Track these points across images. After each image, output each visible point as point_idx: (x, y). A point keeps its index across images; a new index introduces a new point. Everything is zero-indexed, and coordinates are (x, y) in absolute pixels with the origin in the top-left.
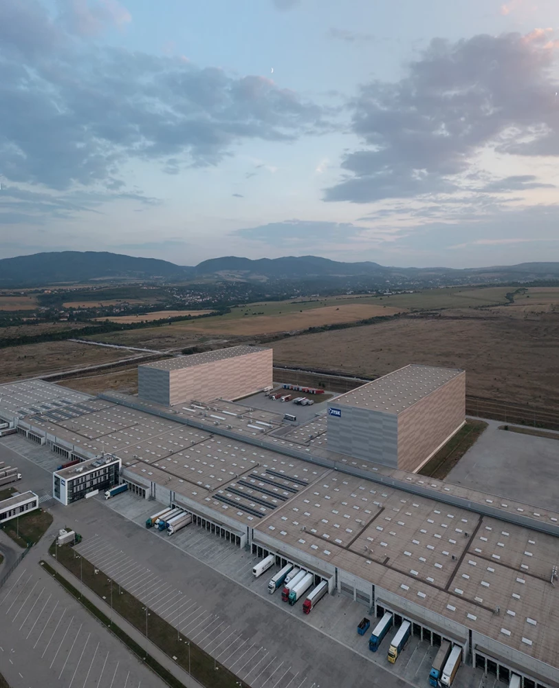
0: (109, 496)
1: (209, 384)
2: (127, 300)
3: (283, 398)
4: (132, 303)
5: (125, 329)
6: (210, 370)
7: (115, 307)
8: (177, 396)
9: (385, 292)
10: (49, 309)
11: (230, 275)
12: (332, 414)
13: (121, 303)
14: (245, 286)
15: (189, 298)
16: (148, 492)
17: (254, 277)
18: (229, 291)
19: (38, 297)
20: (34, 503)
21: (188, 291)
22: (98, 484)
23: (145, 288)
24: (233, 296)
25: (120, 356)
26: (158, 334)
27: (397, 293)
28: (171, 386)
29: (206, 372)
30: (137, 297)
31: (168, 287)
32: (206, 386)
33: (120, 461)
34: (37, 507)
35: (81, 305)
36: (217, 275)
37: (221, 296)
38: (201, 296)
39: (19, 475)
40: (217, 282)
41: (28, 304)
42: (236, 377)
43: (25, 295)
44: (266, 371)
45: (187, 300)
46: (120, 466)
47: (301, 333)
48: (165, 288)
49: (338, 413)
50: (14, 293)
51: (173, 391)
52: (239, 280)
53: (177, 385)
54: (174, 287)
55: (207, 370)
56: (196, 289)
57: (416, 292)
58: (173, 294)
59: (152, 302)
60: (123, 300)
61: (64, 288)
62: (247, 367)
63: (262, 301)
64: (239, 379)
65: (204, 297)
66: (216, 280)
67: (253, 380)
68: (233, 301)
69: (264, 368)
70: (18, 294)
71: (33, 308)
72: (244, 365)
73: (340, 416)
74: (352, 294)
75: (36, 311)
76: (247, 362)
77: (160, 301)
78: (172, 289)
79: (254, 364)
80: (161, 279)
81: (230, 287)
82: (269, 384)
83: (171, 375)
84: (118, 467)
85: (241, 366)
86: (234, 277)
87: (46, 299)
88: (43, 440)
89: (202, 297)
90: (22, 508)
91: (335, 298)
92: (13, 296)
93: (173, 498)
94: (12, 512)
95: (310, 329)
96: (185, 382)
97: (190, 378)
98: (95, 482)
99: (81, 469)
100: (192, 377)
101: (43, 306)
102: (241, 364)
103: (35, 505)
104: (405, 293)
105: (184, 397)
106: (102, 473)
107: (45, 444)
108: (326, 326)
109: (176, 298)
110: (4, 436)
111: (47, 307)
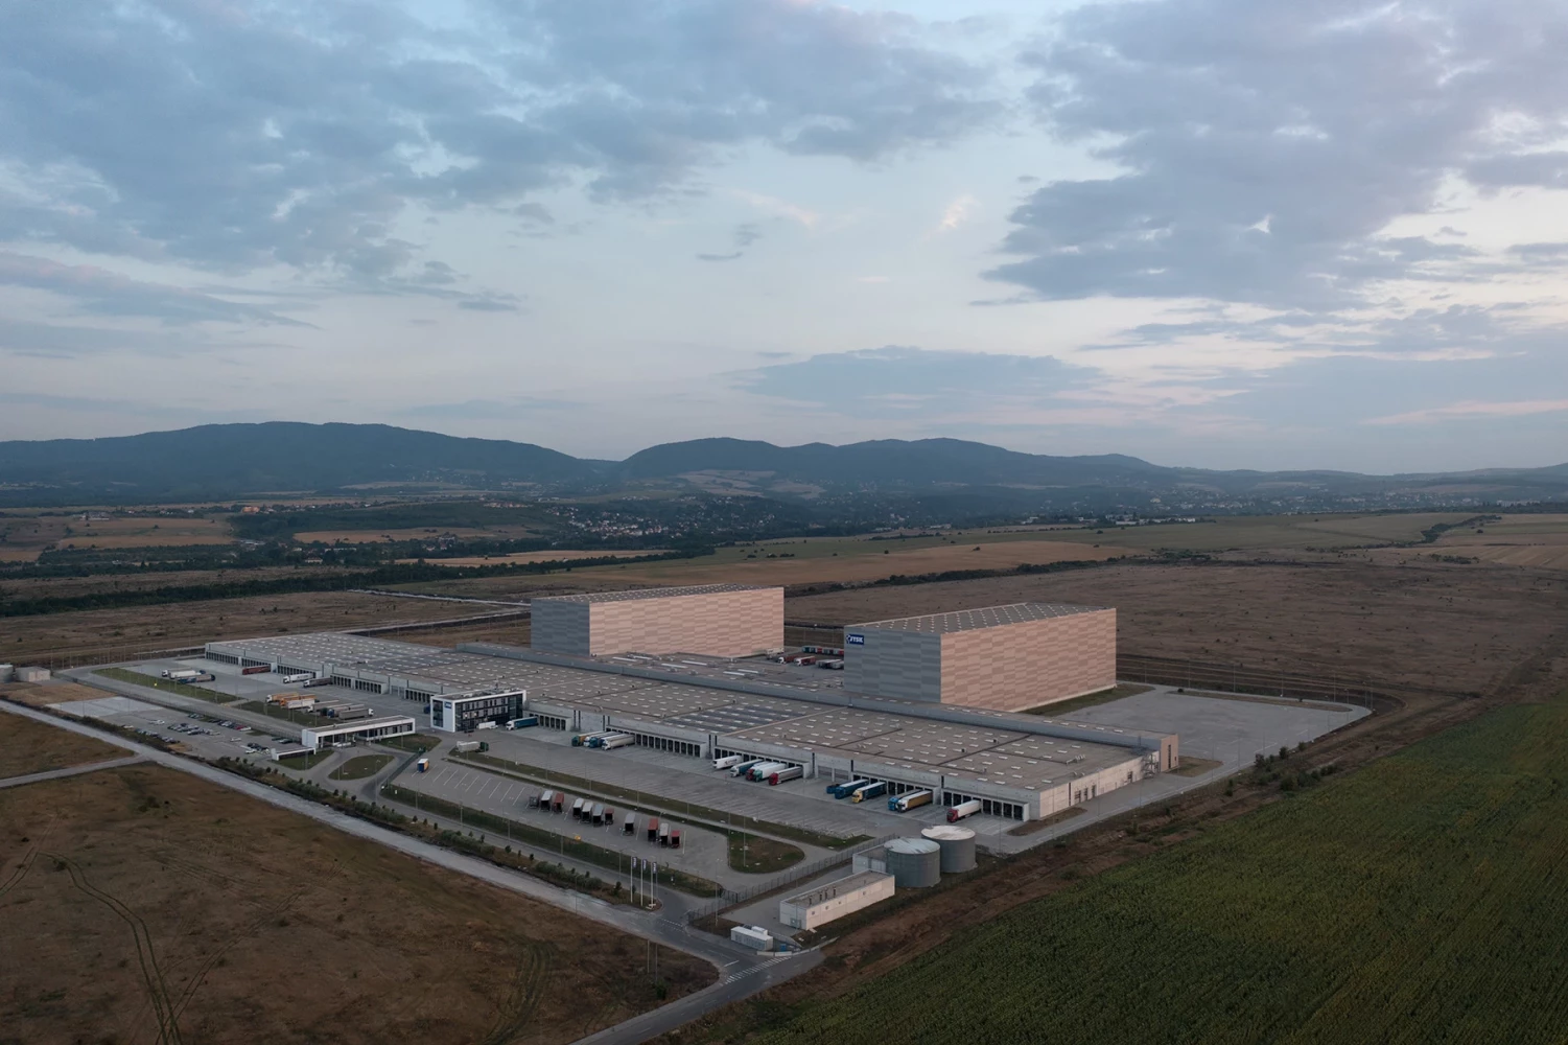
0: (513, 726)
1: (659, 632)
2: (452, 531)
3: (799, 660)
4: (466, 535)
5: (465, 576)
6: (661, 610)
7: (425, 542)
8: (603, 642)
9: (1121, 519)
10: (263, 543)
11: (719, 480)
12: (853, 642)
13: (439, 534)
14: (756, 506)
15: (607, 528)
16: (569, 723)
17: (782, 487)
18: (715, 516)
19: (232, 520)
20: (410, 726)
21: (605, 514)
22: (494, 715)
23: (494, 505)
24: (724, 526)
25: (473, 611)
26: (545, 584)
27: (1151, 523)
28: (591, 627)
29: (655, 612)
30: (475, 524)
31: (553, 505)
32: (654, 633)
33: (524, 692)
34: (413, 732)
35: (342, 536)
36: (686, 480)
37: (691, 525)
38: (640, 524)
39: (370, 710)
40: (681, 497)
41: (212, 534)
42: (710, 626)
43: (198, 515)
44: (771, 623)
45: (605, 533)
46: (524, 699)
47: (869, 585)
48: (547, 506)
49: (860, 640)
50: (169, 510)
51: (596, 634)
52: (740, 492)
53: (603, 625)
54: (572, 505)
55: (656, 608)
56: (628, 511)
57: (1202, 521)
58: (570, 518)
59: (515, 534)
60: (442, 531)
61: (287, 504)
62: (731, 612)
63: (797, 535)
64: (715, 629)
65: (648, 527)
66: (680, 492)
67: (745, 635)
68: (723, 533)
69: (765, 618)
70: (184, 515)
71: (227, 541)
72: (726, 609)
73: (862, 644)
74: (1035, 522)
75: (235, 547)
76: (731, 605)
77: (536, 532)
78: (564, 508)
79: (745, 609)
80: (531, 488)
81: (716, 507)
82: (775, 645)
83: (592, 610)
84: (521, 699)
85: (720, 609)
86: (730, 486)
87: (250, 525)
88: (384, 688)
89: (642, 527)
90: (395, 729)
91: (986, 530)
92: (168, 516)
93: (606, 723)
94: (384, 731)
95: (893, 578)
96: (616, 622)
97: (625, 617)
98: (490, 712)
99: (471, 695)
100: (629, 617)
101: (249, 538)
102: (720, 606)
103: (411, 729)
104: (1173, 522)
105: (615, 646)
106: (499, 702)
107: (387, 693)
108: (934, 574)
109: (576, 527)
110: (314, 686)
111: (257, 540)
